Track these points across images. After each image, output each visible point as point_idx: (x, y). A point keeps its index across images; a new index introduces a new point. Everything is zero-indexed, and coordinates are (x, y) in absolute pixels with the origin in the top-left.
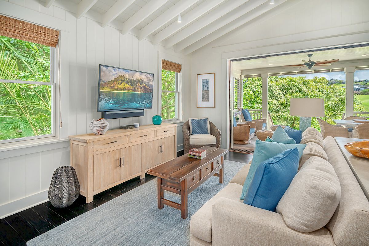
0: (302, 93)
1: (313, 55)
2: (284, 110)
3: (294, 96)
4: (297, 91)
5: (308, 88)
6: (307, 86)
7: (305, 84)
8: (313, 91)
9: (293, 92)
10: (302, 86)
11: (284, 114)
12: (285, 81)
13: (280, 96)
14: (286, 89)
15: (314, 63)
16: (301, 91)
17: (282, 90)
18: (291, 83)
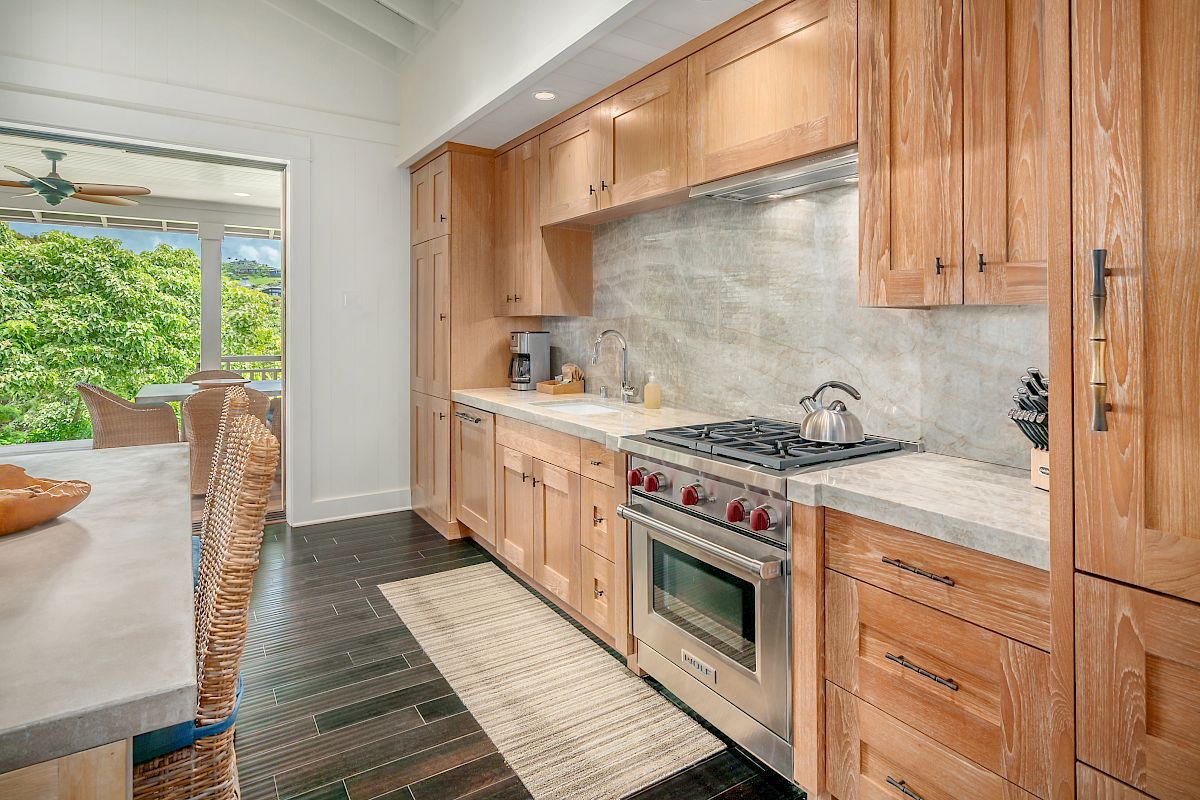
0: (105, 297)
1: (64, 158)
2: (27, 359)
3: (74, 306)
4: (87, 287)
5: (130, 279)
6: (125, 272)
7: (121, 265)
8: (146, 291)
9: (71, 289)
10: (106, 270)
11: (29, 375)
12: (38, 246)
13: (14, 301)
14: (41, 276)
15: (70, 186)
16: (101, 288)
17: (24, 282)
18: (65, 255)
